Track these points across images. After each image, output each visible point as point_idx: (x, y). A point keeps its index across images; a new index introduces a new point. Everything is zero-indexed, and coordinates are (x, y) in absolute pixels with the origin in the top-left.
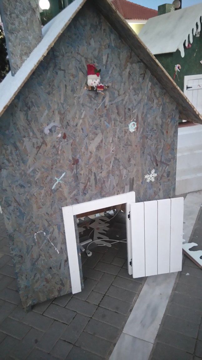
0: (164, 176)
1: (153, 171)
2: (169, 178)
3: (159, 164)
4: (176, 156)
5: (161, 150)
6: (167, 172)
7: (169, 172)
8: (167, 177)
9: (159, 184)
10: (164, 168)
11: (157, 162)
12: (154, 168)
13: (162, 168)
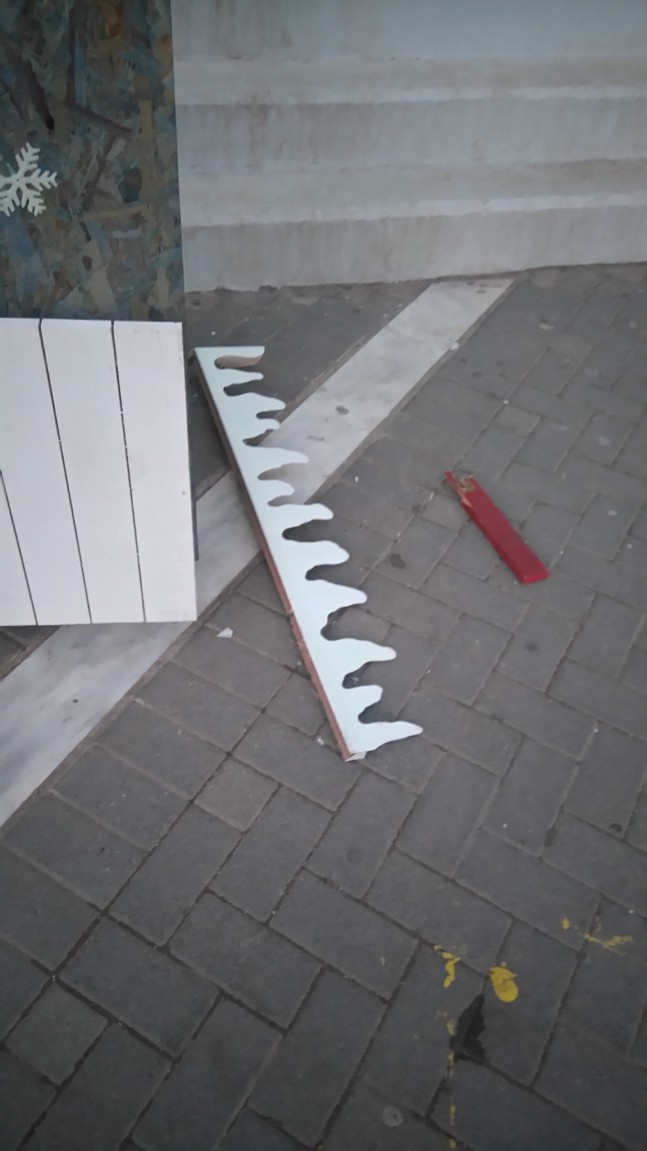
0: (103, 193)
1: (28, 156)
2: (136, 208)
3: (60, 115)
4: (166, 81)
5: (62, 31)
6: (117, 168)
7: (136, 173)
8: (120, 199)
9: (77, 232)
10: (97, 146)
11: (49, 104)
12: (32, 137)
13: (87, 145)
